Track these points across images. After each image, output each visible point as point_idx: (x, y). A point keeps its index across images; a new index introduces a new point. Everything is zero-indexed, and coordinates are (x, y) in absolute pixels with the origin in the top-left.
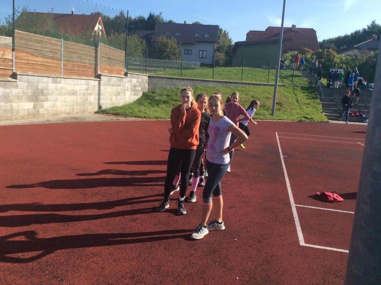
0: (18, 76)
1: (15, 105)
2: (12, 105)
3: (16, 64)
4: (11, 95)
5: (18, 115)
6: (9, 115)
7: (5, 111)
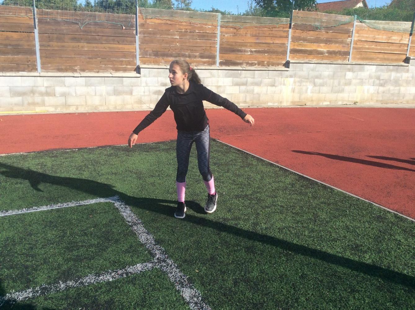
0: (411, 61)
1: (402, 89)
2: (400, 89)
3: (411, 49)
4: (401, 79)
5: (405, 99)
6: (395, 98)
7: (393, 94)
